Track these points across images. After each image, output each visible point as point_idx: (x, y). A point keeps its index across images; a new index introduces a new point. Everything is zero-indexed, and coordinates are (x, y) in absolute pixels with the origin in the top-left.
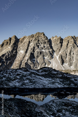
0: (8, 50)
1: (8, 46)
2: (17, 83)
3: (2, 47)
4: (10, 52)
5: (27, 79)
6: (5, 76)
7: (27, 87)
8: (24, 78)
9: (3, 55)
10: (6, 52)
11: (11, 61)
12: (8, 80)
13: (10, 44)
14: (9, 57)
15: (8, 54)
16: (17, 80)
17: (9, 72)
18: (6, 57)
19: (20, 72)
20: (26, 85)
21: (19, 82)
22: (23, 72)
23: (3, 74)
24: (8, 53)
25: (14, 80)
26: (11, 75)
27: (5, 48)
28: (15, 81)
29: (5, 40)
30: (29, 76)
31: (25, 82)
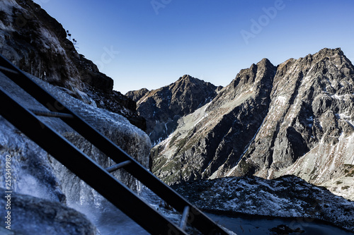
0: (248, 97)
1: (249, 86)
2: (234, 204)
3: (235, 86)
4: (252, 100)
5: (251, 198)
6: (218, 191)
7: (247, 212)
8: (247, 196)
9: (237, 110)
10: (243, 102)
11: (255, 121)
12: (223, 198)
13: (254, 81)
14: (250, 113)
15: (249, 105)
16: (235, 200)
17: (226, 183)
18: (243, 113)
19: (243, 185)
20: (246, 209)
21: (237, 203)
22: (248, 185)
23: (217, 187)
24: (248, 103)
25: (232, 198)
26: (228, 190)
27: (241, 90)
28: (231, 201)
29: (242, 71)
30: (254, 192)
31: (247, 202)
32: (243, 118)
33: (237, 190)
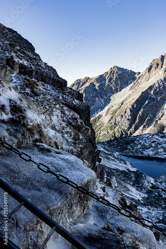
32: (156, 93)
33: (153, 142)
